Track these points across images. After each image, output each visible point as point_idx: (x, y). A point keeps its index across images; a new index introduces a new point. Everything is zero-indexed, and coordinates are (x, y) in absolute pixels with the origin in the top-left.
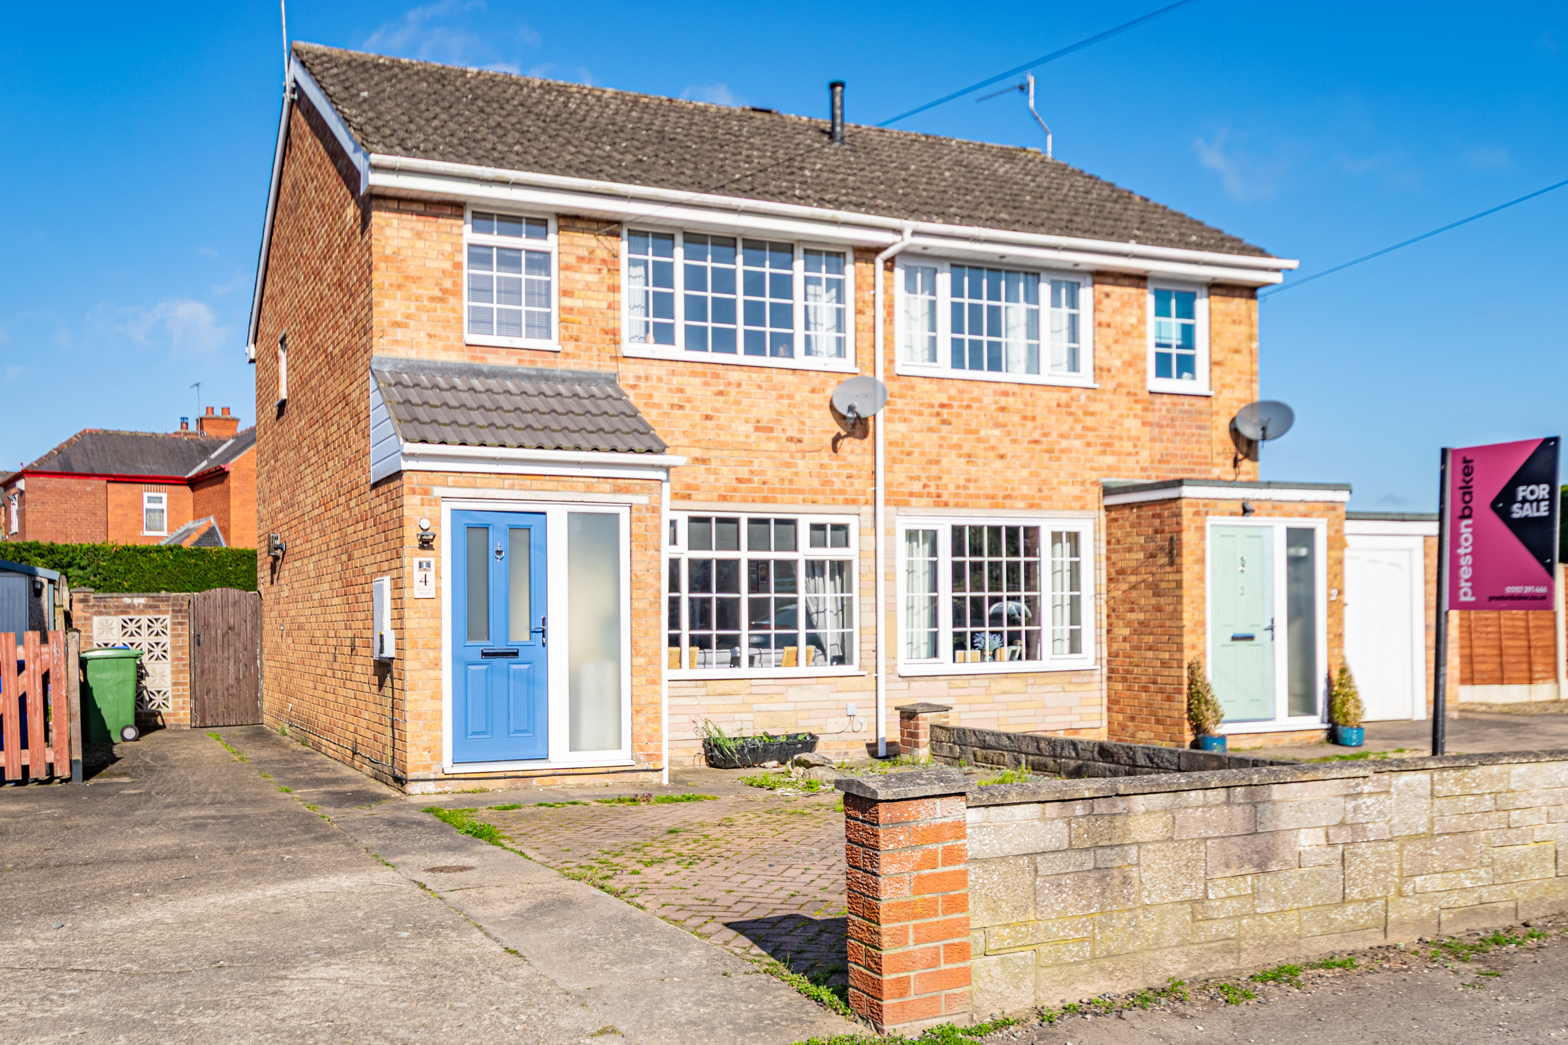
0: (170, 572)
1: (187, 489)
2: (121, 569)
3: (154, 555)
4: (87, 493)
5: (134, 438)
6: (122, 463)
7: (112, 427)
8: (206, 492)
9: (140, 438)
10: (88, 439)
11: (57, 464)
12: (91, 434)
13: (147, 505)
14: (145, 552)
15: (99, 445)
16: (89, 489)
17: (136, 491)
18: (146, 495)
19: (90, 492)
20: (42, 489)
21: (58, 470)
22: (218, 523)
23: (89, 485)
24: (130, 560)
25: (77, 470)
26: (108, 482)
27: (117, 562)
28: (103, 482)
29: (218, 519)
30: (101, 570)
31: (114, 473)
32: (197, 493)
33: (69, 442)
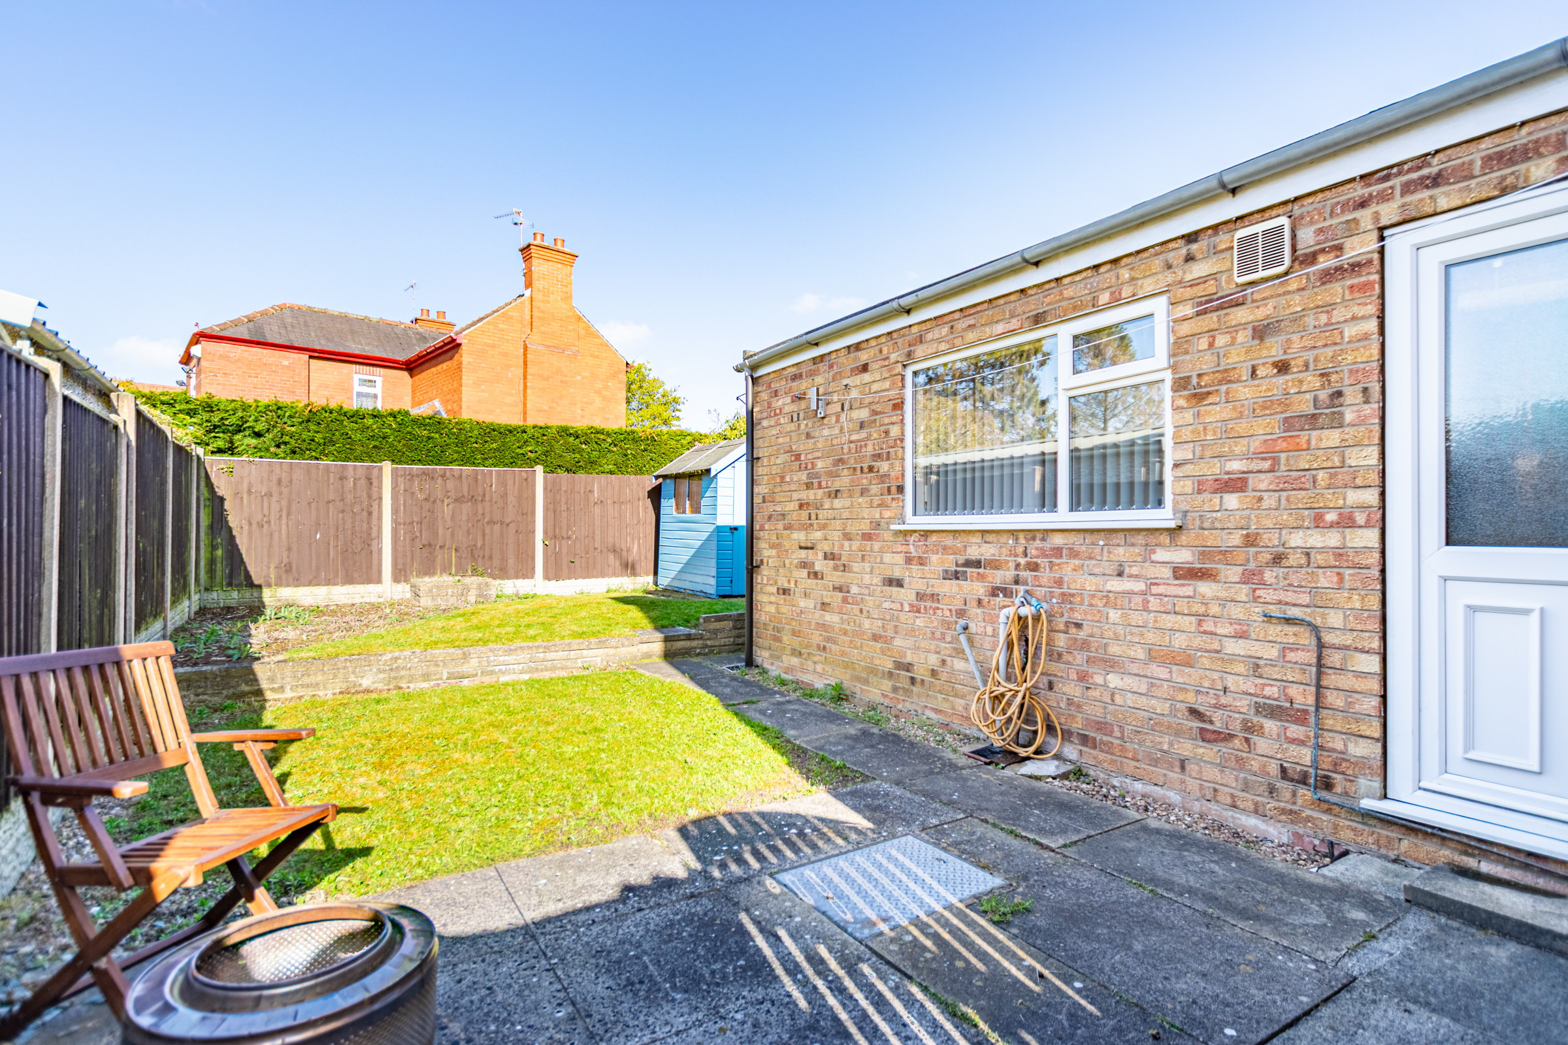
0: (391, 445)
1: (405, 374)
2: (319, 437)
3: (369, 421)
4: (284, 367)
5: (345, 318)
6: (328, 339)
7: (318, 305)
8: (429, 374)
9: (351, 319)
10: (287, 312)
11: (246, 332)
12: (291, 308)
13: (357, 388)
14: (356, 416)
15: (301, 320)
16: (286, 363)
17: (345, 371)
18: (356, 377)
19: (288, 367)
20: (224, 357)
21: (247, 337)
22: (445, 406)
23: (287, 358)
24: (333, 426)
25: (270, 340)
26: (311, 357)
27: (313, 427)
28: (305, 357)
29: (444, 402)
30: (286, 439)
31: (318, 347)
32: (416, 378)
33: (264, 313)
